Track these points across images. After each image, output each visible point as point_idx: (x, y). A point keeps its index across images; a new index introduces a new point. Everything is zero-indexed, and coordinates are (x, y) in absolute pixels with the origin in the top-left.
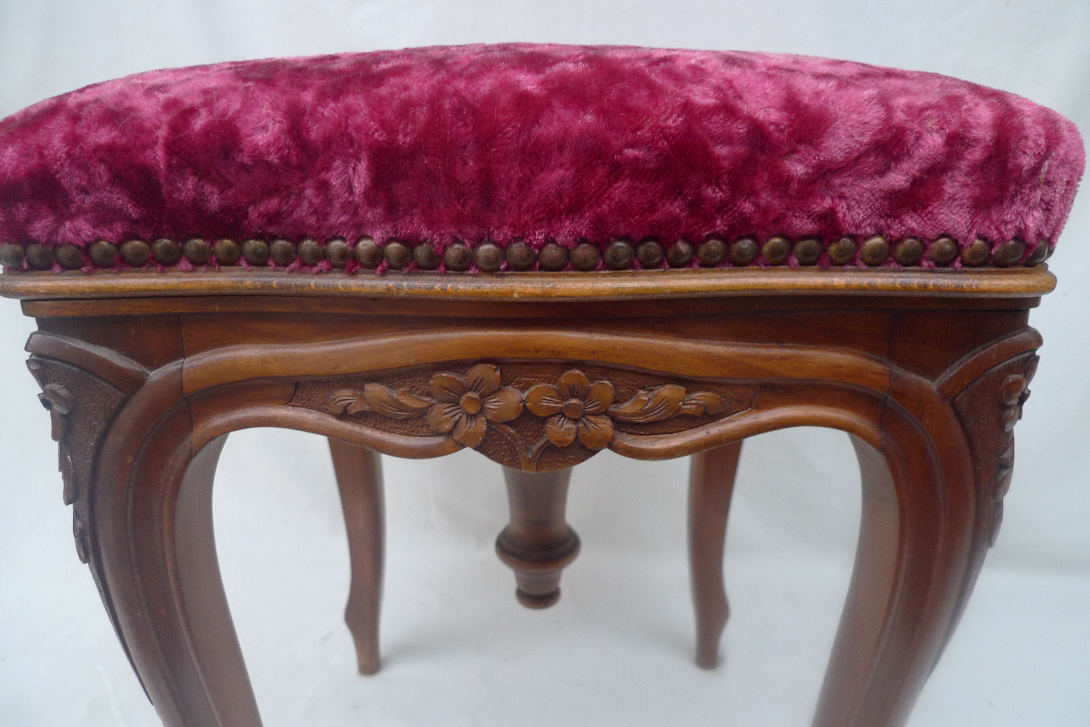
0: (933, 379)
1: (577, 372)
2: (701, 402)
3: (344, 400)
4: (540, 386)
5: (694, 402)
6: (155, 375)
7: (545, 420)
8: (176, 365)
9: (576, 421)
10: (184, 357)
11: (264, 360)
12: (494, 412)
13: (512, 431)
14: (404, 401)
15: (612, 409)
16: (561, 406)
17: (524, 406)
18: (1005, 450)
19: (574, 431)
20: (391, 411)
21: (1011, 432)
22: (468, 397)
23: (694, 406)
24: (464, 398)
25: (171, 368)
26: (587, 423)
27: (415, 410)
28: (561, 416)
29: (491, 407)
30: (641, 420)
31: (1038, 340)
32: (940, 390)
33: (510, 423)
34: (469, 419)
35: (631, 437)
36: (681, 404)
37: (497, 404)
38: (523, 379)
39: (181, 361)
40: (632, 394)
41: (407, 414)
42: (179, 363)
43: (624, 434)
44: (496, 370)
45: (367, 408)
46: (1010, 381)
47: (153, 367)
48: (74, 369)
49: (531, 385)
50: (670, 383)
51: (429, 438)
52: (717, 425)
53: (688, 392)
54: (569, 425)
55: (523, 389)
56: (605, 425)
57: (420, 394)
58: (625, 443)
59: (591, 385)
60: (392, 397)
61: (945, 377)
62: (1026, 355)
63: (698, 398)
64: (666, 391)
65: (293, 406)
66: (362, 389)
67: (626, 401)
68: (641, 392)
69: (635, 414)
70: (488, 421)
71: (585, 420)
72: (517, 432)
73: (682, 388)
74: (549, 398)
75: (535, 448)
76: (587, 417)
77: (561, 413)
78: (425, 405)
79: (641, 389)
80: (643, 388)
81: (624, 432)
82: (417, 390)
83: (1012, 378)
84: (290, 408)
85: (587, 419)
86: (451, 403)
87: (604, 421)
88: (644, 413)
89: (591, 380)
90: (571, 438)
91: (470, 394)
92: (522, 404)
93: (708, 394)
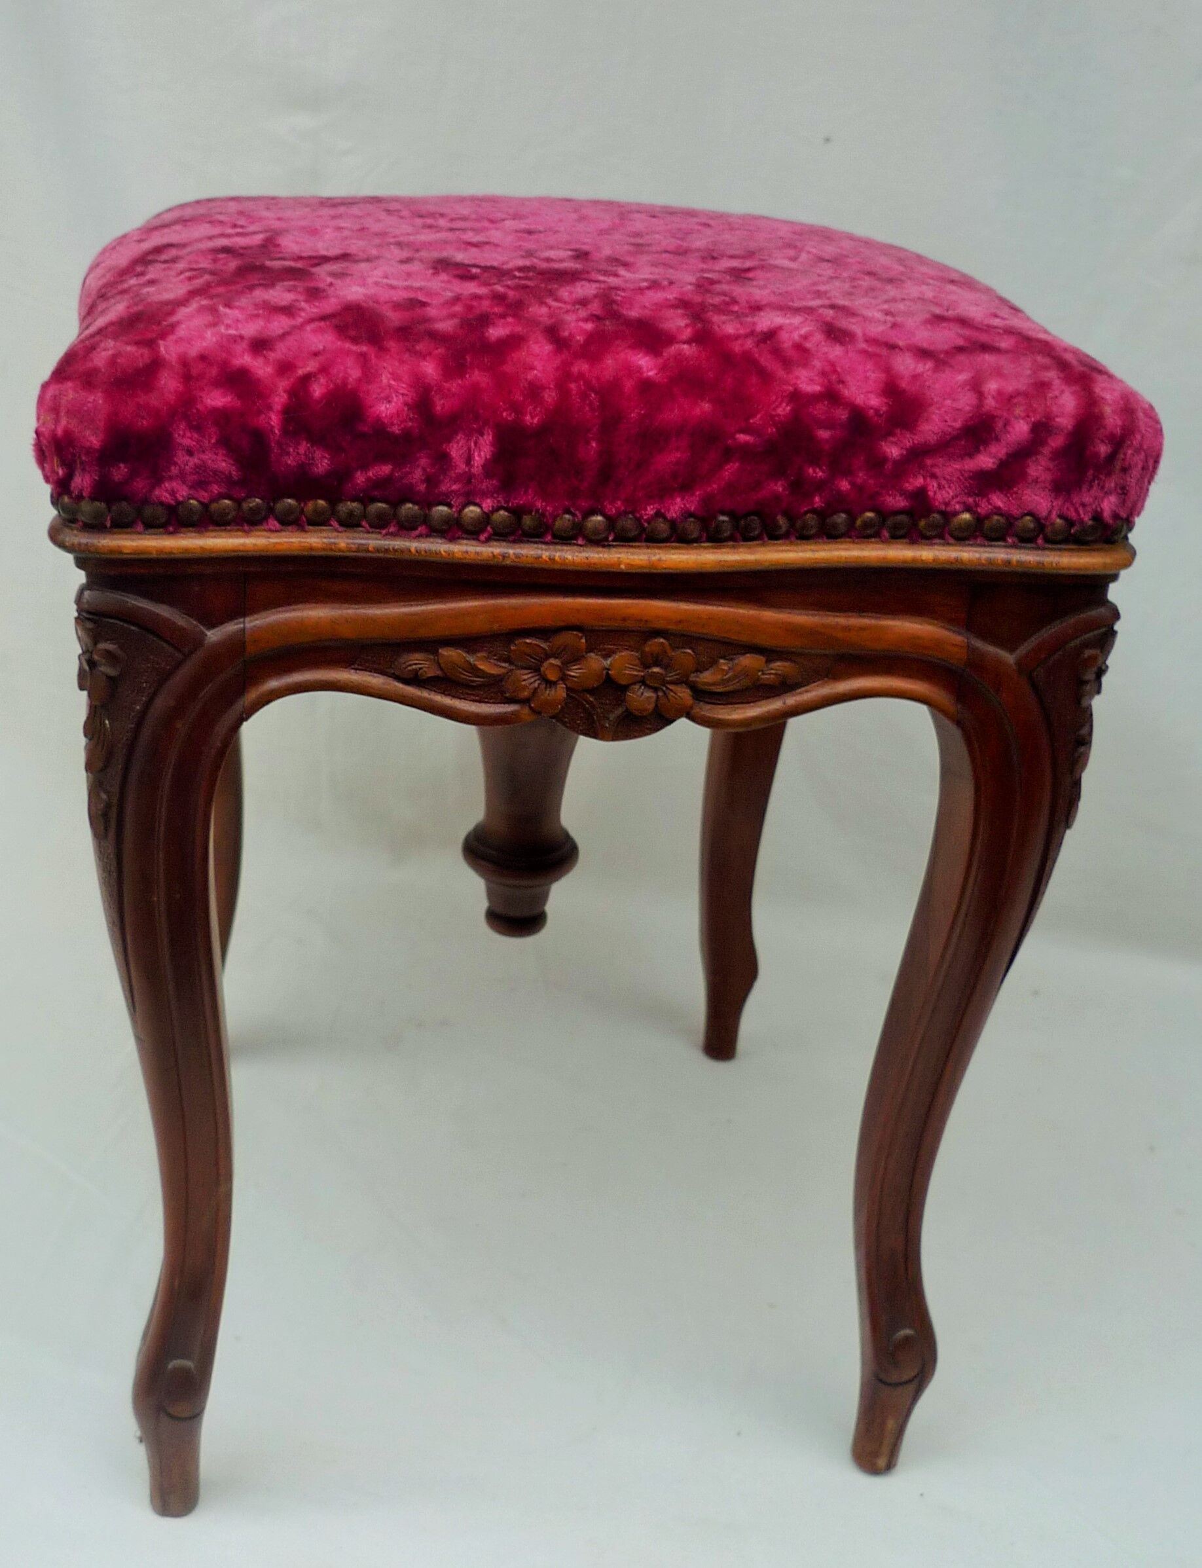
0: (1012, 650)
1: (662, 640)
2: (780, 672)
3: (416, 664)
4: (623, 654)
5: (773, 672)
6: (213, 635)
7: (625, 688)
8: (237, 624)
9: (656, 690)
10: (244, 615)
11: (333, 622)
12: (576, 679)
13: (591, 699)
14: (482, 667)
15: (693, 678)
16: (642, 674)
17: (607, 673)
18: (1082, 726)
19: (654, 700)
20: (466, 676)
21: (1089, 708)
22: (551, 663)
23: (772, 676)
24: (546, 664)
25: (231, 627)
26: (668, 692)
27: (492, 675)
28: (641, 684)
29: (572, 674)
30: (720, 689)
31: (1116, 615)
32: (1019, 663)
33: (591, 691)
34: (548, 686)
35: (709, 707)
36: (760, 674)
37: (578, 671)
38: (606, 646)
39: (242, 620)
40: (713, 662)
41: (482, 680)
42: (240, 623)
43: (701, 703)
44: (581, 638)
45: (439, 673)
46: (1086, 656)
47: (212, 625)
48: (133, 628)
49: (614, 652)
50: (750, 653)
51: (502, 705)
52: (794, 695)
53: (768, 661)
54: (649, 694)
55: (606, 657)
56: (683, 694)
57: (497, 660)
58: (703, 713)
59: (673, 654)
60: (468, 662)
61: (1023, 649)
62: (1103, 630)
63: (778, 668)
64: (747, 661)
65: (356, 669)
66: (435, 653)
67: (707, 669)
68: (722, 661)
69: (714, 684)
70: (568, 689)
71: (664, 689)
72: (595, 699)
73: (762, 657)
74: (631, 666)
75: (612, 717)
76: (668, 686)
77: (643, 682)
78: (503, 671)
79: (722, 658)
80: (723, 657)
81: (701, 701)
82: (495, 655)
83: (1088, 653)
84: (352, 671)
85: (667, 688)
86: (529, 669)
87: (684, 690)
88: (724, 682)
89: (674, 648)
90: (651, 707)
91: (552, 661)
92: (605, 672)
93: (787, 664)
